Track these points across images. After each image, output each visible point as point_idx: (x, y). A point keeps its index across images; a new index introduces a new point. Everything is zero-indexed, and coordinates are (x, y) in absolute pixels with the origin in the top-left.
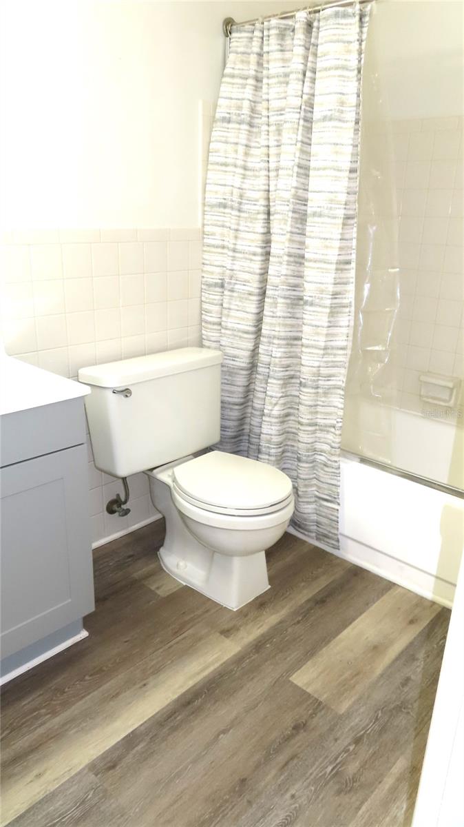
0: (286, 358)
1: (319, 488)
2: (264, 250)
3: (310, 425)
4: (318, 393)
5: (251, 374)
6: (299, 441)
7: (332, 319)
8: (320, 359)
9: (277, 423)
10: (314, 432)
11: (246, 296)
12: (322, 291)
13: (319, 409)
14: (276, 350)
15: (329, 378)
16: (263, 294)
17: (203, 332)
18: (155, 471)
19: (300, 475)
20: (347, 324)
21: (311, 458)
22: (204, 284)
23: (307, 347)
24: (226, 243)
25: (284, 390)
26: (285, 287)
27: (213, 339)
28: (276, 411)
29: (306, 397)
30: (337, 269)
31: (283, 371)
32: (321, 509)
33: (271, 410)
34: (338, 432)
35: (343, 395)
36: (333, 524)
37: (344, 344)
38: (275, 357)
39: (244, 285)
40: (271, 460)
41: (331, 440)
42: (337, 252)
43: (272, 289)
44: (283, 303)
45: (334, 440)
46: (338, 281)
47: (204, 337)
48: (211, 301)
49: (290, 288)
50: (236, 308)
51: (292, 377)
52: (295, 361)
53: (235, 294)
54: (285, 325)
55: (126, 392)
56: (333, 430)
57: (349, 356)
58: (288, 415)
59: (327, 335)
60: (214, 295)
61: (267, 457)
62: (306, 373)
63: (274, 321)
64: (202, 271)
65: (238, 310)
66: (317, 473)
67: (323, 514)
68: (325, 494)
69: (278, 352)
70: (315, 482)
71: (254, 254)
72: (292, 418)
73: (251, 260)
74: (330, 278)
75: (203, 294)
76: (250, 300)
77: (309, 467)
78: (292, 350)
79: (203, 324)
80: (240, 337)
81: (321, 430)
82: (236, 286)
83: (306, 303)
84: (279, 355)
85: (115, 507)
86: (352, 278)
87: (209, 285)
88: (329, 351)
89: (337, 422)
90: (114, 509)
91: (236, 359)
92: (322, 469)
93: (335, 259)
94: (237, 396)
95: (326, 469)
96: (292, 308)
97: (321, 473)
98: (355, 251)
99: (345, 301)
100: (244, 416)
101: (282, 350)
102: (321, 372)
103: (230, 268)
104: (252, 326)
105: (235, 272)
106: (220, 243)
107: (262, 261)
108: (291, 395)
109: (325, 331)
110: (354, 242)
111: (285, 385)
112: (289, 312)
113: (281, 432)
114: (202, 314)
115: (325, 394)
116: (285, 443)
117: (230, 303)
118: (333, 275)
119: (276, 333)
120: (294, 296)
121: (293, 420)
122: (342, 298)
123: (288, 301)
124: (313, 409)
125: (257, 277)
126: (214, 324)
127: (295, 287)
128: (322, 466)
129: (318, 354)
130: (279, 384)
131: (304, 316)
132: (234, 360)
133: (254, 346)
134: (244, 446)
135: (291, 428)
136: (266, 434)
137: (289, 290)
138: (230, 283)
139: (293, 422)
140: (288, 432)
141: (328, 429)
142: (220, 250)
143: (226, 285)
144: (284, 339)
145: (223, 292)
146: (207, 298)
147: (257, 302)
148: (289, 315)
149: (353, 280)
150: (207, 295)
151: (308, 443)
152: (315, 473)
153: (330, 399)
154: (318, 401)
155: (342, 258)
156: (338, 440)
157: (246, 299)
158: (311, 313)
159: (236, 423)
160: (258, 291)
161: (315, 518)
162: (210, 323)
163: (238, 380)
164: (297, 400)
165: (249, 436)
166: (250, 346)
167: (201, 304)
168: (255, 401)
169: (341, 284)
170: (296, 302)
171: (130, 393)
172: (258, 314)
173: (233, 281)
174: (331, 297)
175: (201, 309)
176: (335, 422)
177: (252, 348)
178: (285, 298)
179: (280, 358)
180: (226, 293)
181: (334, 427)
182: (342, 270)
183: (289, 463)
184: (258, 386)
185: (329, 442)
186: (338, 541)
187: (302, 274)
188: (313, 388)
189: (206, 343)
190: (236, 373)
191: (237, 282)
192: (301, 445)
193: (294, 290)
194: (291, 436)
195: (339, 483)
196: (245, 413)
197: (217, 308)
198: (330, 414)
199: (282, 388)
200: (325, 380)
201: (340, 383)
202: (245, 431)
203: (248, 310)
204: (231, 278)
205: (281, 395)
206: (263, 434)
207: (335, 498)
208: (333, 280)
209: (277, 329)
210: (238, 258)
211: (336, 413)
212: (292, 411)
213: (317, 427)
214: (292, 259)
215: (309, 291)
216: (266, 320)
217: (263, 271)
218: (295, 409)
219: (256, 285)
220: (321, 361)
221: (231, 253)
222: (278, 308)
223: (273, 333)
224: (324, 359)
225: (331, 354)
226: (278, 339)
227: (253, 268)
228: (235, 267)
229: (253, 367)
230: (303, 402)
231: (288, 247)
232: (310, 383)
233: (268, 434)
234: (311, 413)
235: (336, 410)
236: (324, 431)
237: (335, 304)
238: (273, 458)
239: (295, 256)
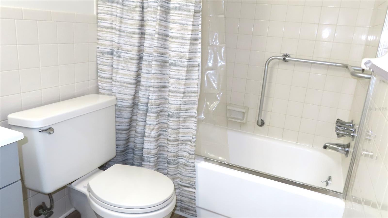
0: (159, 99)
1: (181, 179)
2: (140, 31)
3: (175, 141)
4: (180, 120)
5: (133, 110)
6: (168, 151)
7: (188, 75)
8: (181, 100)
9: (154, 141)
10: (177, 145)
11: (128, 60)
12: (182, 57)
13: (181, 130)
14: (152, 94)
15: (187, 111)
16: (140, 58)
17: (99, 84)
18: (73, 184)
19: (169, 173)
20: (197, 78)
21: (177, 161)
22: (99, 52)
23: (173, 92)
24: (114, 26)
25: (157, 120)
26: (157, 54)
27: (107, 88)
28: (154, 133)
29: (172, 123)
30: (191, 43)
31: (157, 108)
32: (183, 192)
33: (150, 133)
34: (193, 145)
35: (196, 121)
36: (192, 201)
37: (195, 89)
38: (152, 99)
39: (127, 53)
40: (151, 166)
41: (188, 149)
42: (190, 33)
43: (147, 56)
44: (156, 65)
45: (191, 149)
46: (191, 50)
47: (99, 87)
48: (105, 63)
49: (160, 55)
50: (122, 68)
51: (162, 111)
52: (163, 101)
53: (121, 59)
54: (158, 79)
55: (49, 130)
56: (189, 143)
57: (198, 97)
58: (160, 135)
59: (185, 84)
60: (106, 60)
61: (148, 163)
62: (172, 109)
63: (150, 76)
64: (97, 44)
65: (123, 69)
66: (180, 170)
67: (185, 195)
68: (185, 183)
69: (153, 96)
70: (179, 175)
71: (134, 33)
72: (162, 137)
73: (132, 37)
74: (186, 48)
75: (98, 59)
76: (132, 63)
77: (175, 167)
78: (161, 94)
79: (99, 78)
80: (126, 87)
81: (182, 144)
82: (122, 54)
83: (171, 64)
84: (154, 98)
85: (41, 211)
86: (199, 49)
87: (103, 53)
88: (186, 94)
89: (193, 138)
90: (40, 213)
91: (123, 101)
92: (183, 168)
93: (189, 36)
94: (125, 125)
95: (186, 168)
96: (161, 68)
97: (183, 170)
98: (201, 32)
99: (196, 63)
100: (129, 136)
101: (156, 94)
102: (181, 107)
103: (117, 42)
104: (133, 79)
105: (121, 45)
106: (110, 25)
107: (139, 38)
108: (161, 123)
109: (184, 82)
110: (200, 27)
111: (158, 117)
112: (159, 70)
113: (157, 146)
114: (98, 72)
115: (184, 121)
116: (158, 153)
117: (118, 65)
118: (188, 47)
119: (152, 84)
120: (162, 60)
121: (162, 138)
122: (193, 61)
123: (159, 63)
124: (177, 131)
125: (136, 48)
126: (107, 78)
127: (162, 54)
128: (183, 166)
129: (179, 96)
130: (155, 116)
131: (171, 73)
132: (122, 102)
133: (135, 92)
134: (130, 156)
135: (162, 143)
136: (147, 149)
137: (159, 56)
138: (117, 52)
139: (163, 139)
140: (160, 146)
141: (186, 142)
142: (109, 30)
143: (115, 53)
144: (157, 87)
145: (113, 58)
146: (101, 62)
147: (137, 64)
148: (159, 72)
149: (200, 50)
150: (101, 60)
151: (174, 152)
152: (178, 170)
153: (187, 124)
154: (180, 125)
155: (194, 36)
156: (193, 149)
157: (129, 62)
158: (175, 71)
159: (124, 142)
160: (137, 57)
161: (180, 198)
162: (104, 78)
163: (125, 114)
164: (165, 125)
165: (133, 149)
166: (132, 92)
167: (97, 66)
168: (137, 127)
169: (192, 53)
170: (163, 64)
171: (53, 131)
172: (137, 71)
173: (119, 51)
174: (187, 60)
175: (97, 69)
176: (191, 138)
177: (133, 93)
178: (157, 61)
179: (155, 99)
180: (115, 58)
181: (190, 141)
182: (193, 44)
183: (161, 165)
184: (140, 118)
185: (187, 150)
186: (195, 211)
187: (166, 46)
188: (177, 118)
189: (101, 91)
190: (123, 110)
191: (123, 51)
192: (170, 154)
193: (162, 57)
194: (162, 148)
195: (195, 176)
196: (130, 135)
197: (109, 68)
198: (187, 133)
199: (156, 119)
200: (184, 112)
201: (194, 114)
202: (130, 146)
203: (130, 69)
204: (118, 48)
205: (156, 123)
206: (145, 149)
207: (192, 185)
208: (189, 50)
209: (152, 81)
210: (123, 35)
211: (191, 132)
212: (162, 132)
213: (179, 142)
214: (160, 37)
215: (172, 56)
216: (143, 75)
217: (139, 44)
218: (163, 131)
219: (136, 53)
220: (182, 101)
221: (117, 32)
222: (153, 68)
223: (149, 84)
224: (183, 100)
225: (188, 96)
226: (153, 87)
227: (133, 42)
228: (121, 42)
229: (134, 105)
230: (170, 127)
231: (158, 29)
232: (175, 115)
233: (149, 149)
234: (176, 133)
235: (192, 131)
236: (184, 144)
237: (189, 65)
238: (152, 164)
239: (162, 35)
